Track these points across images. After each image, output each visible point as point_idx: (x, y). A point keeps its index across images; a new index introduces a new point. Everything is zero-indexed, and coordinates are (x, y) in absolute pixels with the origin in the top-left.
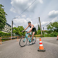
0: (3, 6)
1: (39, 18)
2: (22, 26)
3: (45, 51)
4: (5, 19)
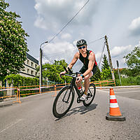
0: (18, 16)
1: (106, 37)
2: (64, 61)
3: (124, 119)
4: (24, 45)
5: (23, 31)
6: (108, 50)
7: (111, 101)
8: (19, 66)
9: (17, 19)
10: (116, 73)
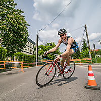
0: (23, 12)
1: (85, 26)
4: (26, 32)
5: (26, 22)
6: (87, 36)
7: (89, 75)
8: (22, 46)
9: (22, 14)
10: (93, 53)
